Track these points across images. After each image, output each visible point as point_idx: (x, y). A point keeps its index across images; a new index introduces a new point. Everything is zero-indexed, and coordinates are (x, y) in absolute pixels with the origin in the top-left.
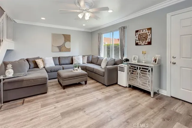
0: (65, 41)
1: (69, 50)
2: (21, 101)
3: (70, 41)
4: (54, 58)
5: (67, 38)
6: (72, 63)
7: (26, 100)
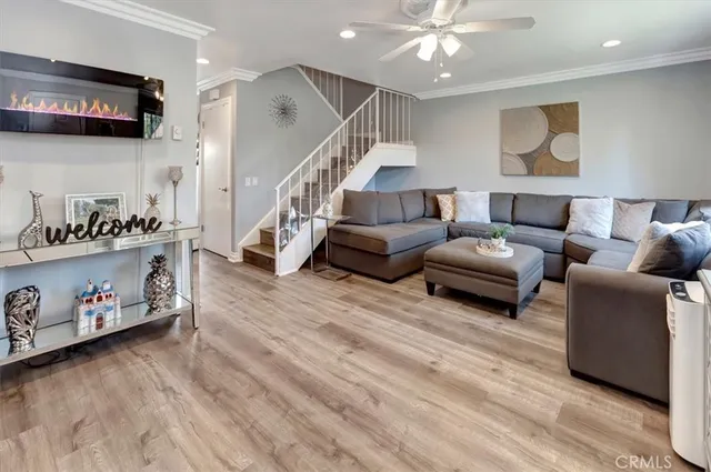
0: (552, 133)
1: (570, 169)
2: (343, 274)
3: (575, 129)
4: (495, 199)
5: (562, 117)
6: (562, 228)
7: (354, 276)
